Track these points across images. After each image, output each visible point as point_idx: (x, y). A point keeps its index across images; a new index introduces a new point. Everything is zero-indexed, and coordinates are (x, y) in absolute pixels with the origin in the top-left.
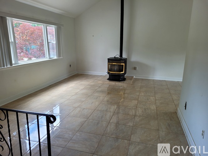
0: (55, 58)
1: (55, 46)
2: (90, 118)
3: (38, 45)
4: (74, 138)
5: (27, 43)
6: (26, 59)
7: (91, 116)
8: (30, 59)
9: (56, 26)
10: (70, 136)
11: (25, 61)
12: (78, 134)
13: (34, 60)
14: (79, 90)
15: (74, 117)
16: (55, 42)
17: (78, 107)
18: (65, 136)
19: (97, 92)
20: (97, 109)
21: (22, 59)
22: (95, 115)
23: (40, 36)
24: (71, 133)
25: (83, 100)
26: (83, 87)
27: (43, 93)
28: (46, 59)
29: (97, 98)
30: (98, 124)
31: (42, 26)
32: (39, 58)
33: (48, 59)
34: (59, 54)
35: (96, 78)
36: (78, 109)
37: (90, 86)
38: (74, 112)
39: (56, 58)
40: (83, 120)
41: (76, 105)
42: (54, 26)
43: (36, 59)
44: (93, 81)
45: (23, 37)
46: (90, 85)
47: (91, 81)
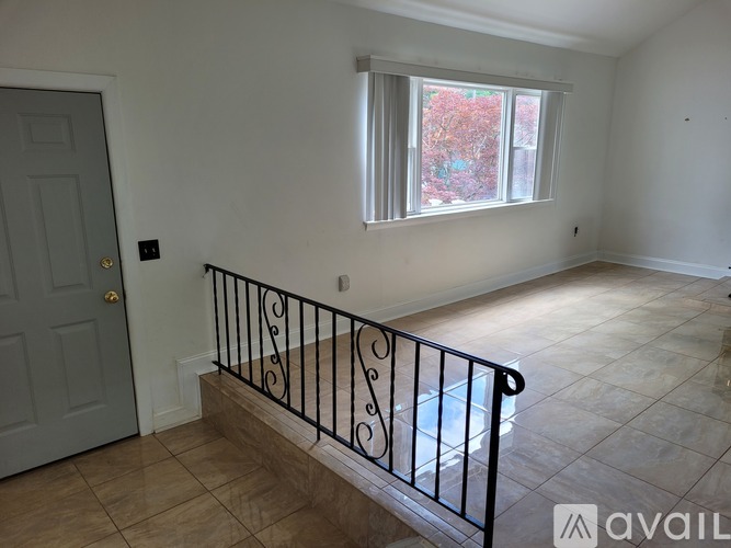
0: (529, 200)
1: (532, 160)
2: (633, 424)
3: (475, 159)
4: (569, 471)
5: (443, 152)
6: (435, 202)
7: (641, 418)
8: (447, 201)
9: (546, 92)
10: (557, 461)
11: (435, 207)
12: (585, 466)
13: (459, 206)
14: (598, 321)
15: (573, 405)
16: (535, 148)
17: (590, 376)
18: (537, 455)
19: (676, 337)
20: (668, 400)
21: (426, 202)
22: (659, 417)
23: (487, 130)
24: (557, 453)
25: (613, 356)
26: (618, 312)
27: (477, 309)
28: (498, 202)
29: (670, 361)
30: (665, 452)
31: (499, 95)
32: (473, 199)
33: (503, 204)
34: (542, 188)
35: (678, 286)
36: (592, 384)
37: (646, 312)
38: (573, 388)
39: (532, 201)
40: (603, 422)
41: (586, 368)
42: (540, 92)
43: (463, 202)
44: (660, 294)
45: (433, 133)
46: (646, 309)
47: (651, 296)
